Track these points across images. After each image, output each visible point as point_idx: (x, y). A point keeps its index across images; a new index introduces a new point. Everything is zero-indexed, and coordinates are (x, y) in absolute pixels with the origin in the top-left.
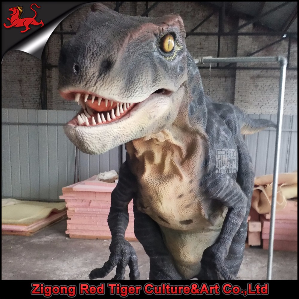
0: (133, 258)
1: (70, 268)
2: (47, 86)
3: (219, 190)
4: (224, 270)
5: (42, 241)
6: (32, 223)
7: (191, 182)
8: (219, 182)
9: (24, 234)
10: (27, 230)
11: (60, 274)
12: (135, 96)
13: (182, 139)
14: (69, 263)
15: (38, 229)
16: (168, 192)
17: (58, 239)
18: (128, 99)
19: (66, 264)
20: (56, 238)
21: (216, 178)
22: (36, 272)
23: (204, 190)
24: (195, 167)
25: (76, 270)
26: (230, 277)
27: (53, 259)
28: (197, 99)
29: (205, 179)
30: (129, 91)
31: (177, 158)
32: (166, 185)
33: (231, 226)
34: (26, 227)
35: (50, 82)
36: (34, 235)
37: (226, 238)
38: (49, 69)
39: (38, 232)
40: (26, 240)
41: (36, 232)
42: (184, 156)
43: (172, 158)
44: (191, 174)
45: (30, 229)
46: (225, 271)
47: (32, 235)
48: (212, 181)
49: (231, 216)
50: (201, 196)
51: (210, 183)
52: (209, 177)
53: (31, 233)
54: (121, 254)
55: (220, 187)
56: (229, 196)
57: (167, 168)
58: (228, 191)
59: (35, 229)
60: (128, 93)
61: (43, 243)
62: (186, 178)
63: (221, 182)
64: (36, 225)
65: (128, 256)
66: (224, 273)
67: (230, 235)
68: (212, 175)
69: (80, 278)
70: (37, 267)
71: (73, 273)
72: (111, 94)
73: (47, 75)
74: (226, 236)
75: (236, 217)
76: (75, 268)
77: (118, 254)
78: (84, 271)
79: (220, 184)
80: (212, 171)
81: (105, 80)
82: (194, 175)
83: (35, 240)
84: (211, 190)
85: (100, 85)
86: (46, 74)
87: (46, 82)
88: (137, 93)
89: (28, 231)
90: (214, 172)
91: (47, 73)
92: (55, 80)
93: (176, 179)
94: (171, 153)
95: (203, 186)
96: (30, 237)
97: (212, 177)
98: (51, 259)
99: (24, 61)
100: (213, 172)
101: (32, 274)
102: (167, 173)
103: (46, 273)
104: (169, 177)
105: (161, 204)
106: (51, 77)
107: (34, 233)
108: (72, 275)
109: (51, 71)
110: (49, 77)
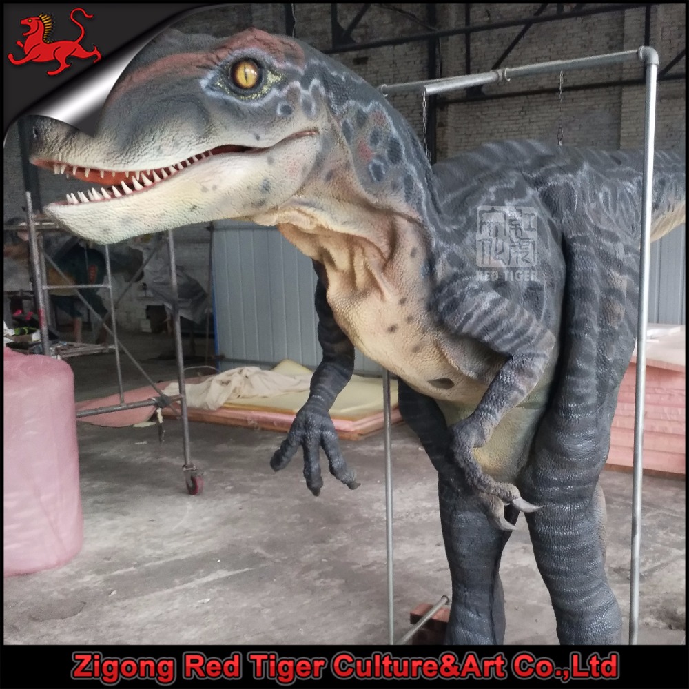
0: (327, 435)
1: (402, 499)
2: (438, 144)
3: (463, 319)
4: (470, 465)
5: (373, 451)
6: (364, 416)
7: (403, 302)
8: (460, 303)
9: (346, 435)
10: (353, 430)
11: (379, 509)
12: (140, 161)
13: (372, 224)
14: (403, 491)
15: (373, 429)
16: (363, 319)
17: (404, 448)
18: (126, 165)
19: (398, 492)
20: (401, 446)
21: (455, 295)
22: (340, 502)
23: (436, 318)
24: (405, 274)
25: (410, 504)
26: (482, 479)
27: (378, 482)
28: (386, 152)
29: (435, 297)
30: (129, 154)
31: (376, 258)
32: (359, 308)
33: (501, 389)
34: (351, 422)
35: (444, 133)
36: (366, 439)
37: (487, 409)
38: (442, 109)
39: (374, 434)
40: (348, 447)
41: (371, 435)
42: (386, 255)
43: (366, 259)
44: (398, 286)
45: (358, 428)
46: (471, 467)
47: (361, 438)
48: (447, 300)
49: (504, 370)
50: (434, 329)
51: (444, 304)
52: (442, 295)
53: (361, 435)
54: (305, 427)
55: (464, 312)
56: (491, 331)
57: (361, 278)
58: (486, 322)
59: (367, 428)
60: (127, 157)
61: (374, 454)
62: (391, 296)
63: (464, 304)
64: (372, 420)
65: (317, 432)
66: (471, 470)
67: (497, 404)
68: (446, 290)
69: (412, 518)
70: (346, 494)
71: (402, 509)
72: (90, 161)
73: (438, 121)
74: (487, 406)
75: (513, 373)
76: (410, 501)
77: (299, 427)
78: (425, 507)
79: (464, 307)
80: (448, 282)
81: (73, 144)
82: (405, 290)
83: (364, 449)
84: (447, 318)
85: (67, 151)
86: (436, 119)
87: (435, 134)
88: (146, 156)
89: (355, 431)
90: (451, 284)
91: (438, 117)
92: (453, 130)
93: (374, 298)
94: (360, 250)
95: (433, 311)
96: (357, 443)
97: (447, 295)
98: (376, 482)
99: (396, 98)
100: (449, 284)
101: (331, 504)
102: (362, 287)
103: (355, 505)
104: (365, 293)
105: (362, 343)
106: (444, 124)
107: (366, 436)
108: (399, 512)
109: (445, 113)
110: (441, 125)
